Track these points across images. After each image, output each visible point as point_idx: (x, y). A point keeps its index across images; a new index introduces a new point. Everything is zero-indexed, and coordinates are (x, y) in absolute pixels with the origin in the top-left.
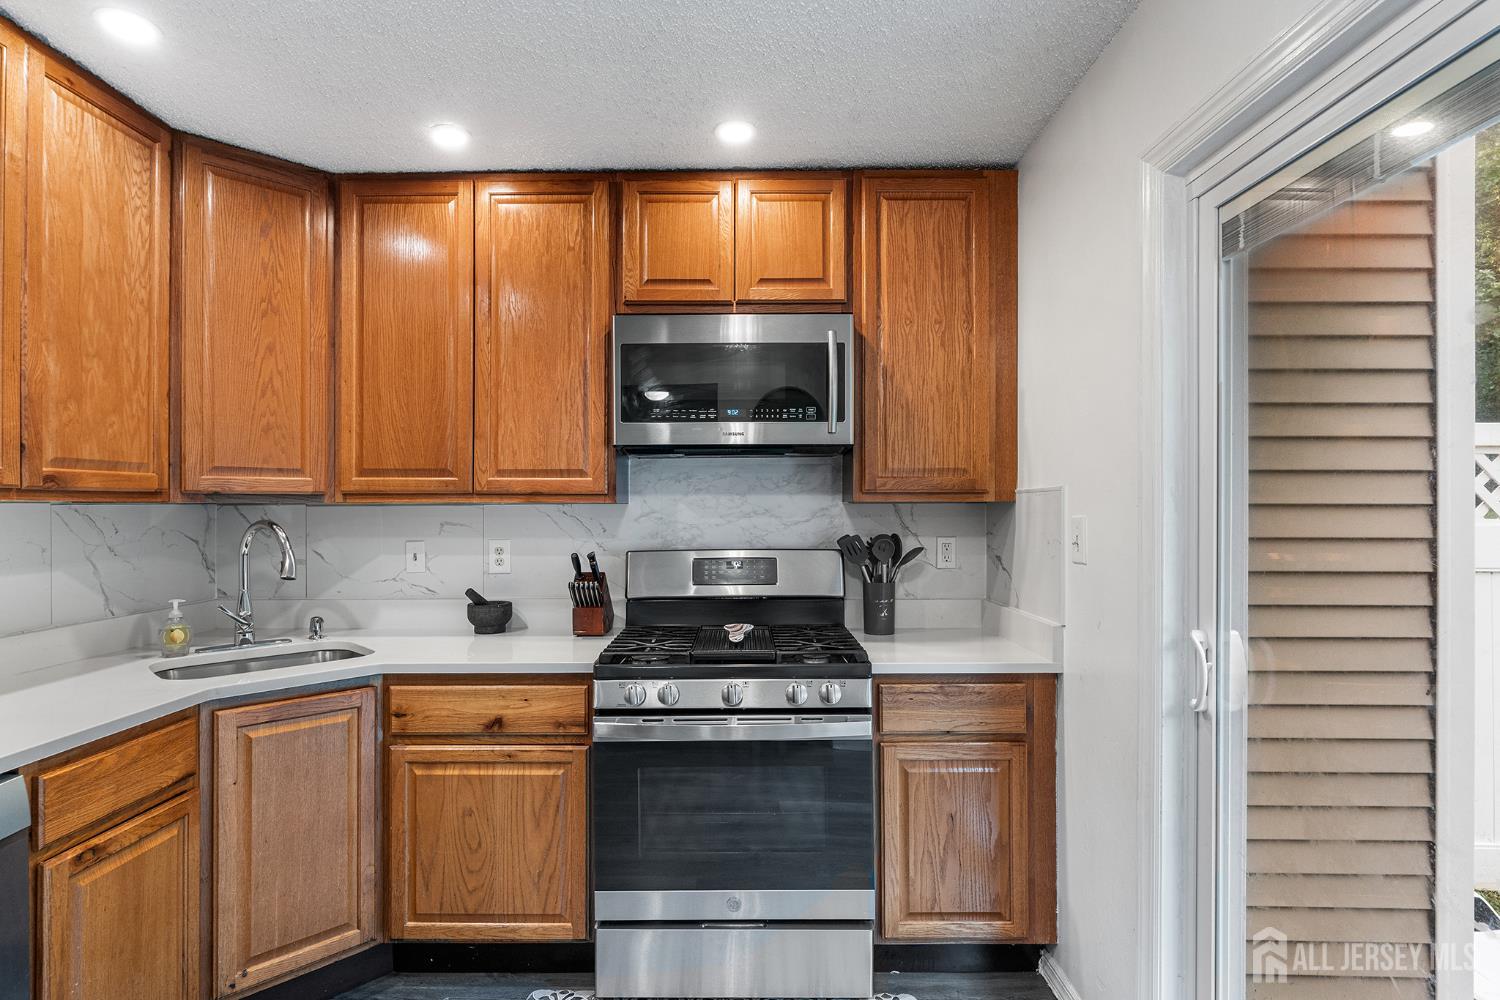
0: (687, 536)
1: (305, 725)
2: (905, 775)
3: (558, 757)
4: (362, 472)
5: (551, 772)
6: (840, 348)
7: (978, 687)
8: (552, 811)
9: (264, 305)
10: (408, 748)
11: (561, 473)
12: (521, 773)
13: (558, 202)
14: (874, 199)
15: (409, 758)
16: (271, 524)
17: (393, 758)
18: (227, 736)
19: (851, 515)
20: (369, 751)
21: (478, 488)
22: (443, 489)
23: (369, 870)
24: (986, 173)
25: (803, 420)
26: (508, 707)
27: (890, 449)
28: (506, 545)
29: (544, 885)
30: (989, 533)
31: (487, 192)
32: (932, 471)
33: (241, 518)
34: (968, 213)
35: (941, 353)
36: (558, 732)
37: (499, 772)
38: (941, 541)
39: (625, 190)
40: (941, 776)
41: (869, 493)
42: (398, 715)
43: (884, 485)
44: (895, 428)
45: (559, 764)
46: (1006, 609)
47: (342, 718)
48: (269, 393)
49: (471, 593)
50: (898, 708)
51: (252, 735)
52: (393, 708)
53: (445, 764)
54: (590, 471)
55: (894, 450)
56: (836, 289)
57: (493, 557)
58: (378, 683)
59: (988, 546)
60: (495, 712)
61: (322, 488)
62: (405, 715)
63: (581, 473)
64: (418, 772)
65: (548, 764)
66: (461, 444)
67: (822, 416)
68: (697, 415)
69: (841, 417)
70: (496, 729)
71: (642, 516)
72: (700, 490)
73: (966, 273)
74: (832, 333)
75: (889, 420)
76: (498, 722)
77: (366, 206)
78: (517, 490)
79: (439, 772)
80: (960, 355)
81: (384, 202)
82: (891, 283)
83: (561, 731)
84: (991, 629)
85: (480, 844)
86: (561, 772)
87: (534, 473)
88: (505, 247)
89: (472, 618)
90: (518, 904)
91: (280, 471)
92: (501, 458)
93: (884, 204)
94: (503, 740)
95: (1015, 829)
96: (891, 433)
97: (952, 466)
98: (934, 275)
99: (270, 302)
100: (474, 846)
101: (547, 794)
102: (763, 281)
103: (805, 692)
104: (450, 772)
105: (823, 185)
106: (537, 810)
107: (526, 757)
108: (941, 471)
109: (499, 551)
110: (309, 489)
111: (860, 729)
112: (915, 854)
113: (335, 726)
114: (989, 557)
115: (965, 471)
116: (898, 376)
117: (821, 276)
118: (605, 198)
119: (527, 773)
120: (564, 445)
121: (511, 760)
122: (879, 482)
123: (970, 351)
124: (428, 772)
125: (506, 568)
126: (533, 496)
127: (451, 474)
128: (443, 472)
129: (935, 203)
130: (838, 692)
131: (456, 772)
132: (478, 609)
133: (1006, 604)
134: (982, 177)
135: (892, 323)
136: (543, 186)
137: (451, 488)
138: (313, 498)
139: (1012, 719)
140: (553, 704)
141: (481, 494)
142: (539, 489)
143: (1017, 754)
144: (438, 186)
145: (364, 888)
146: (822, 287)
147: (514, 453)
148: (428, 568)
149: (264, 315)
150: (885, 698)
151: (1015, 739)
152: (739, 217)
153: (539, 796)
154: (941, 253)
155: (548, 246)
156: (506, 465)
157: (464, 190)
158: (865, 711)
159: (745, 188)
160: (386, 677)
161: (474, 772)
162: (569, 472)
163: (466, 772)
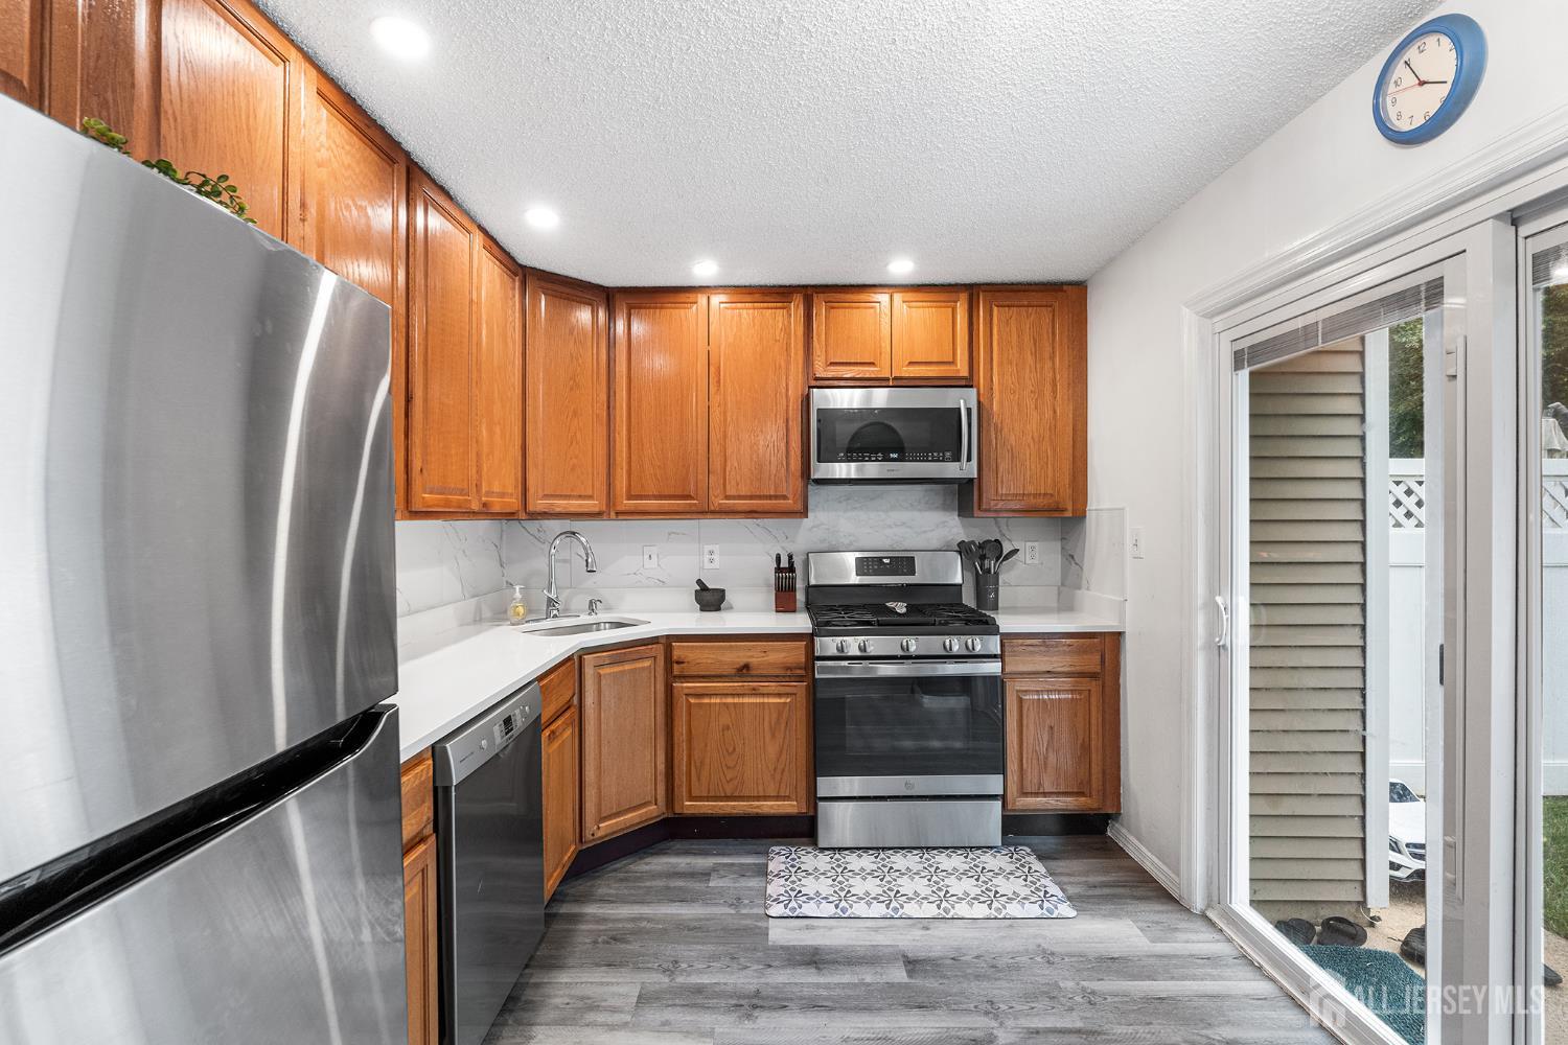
0: (847, 542)
1: (627, 667)
2: (1021, 701)
3: (788, 690)
4: (630, 497)
5: (782, 700)
6: (969, 411)
7: (1069, 641)
8: (783, 726)
9: (571, 383)
10: (685, 685)
11: (770, 497)
12: (761, 701)
13: (768, 308)
14: (988, 307)
15: (686, 691)
16: (574, 533)
17: (675, 691)
18: (589, 671)
19: (964, 526)
20: (661, 687)
21: (712, 508)
22: (687, 509)
23: (661, 767)
24: (1065, 287)
25: (943, 461)
26: (752, 657)
27: (999, 480)
28: (716, 548)
29: (778, 777)
30: (1063, 539)
31: (716, 299)
32: (1029, 495)
33: (523, 530)
34: (1053, 319)
35: (1035, 414)
36: (787, 674)
37: (746, 700)
38: (1029, 544)
39: (815, 299)
40: (1044, 701)
41: (986, 510)
42: (678, 663)
43: (996, 505)
44: (1003, 466)
45: (787, 695)
46: (1078, 591)
47: (647, 663)
48: (574, 443)
49: (699, 582)
50: (1015, 656)
51: (602, 672)
52: (675, 658)
53: (710, 695)
54: (790, 496)
55: (1002, 482)
56: (962, 369)
57: (708, 557)
58: (663, 641)
59: (1063, 548)
60: (743, 660)
61: (604, 508)
62: (683, 663)
63: (785, 497)
64: (692, 701)
65: (779, 695)
66: (700, 477)
67: (957, 458)
68: (870, 457)
69: (969, 459)
70: (744, 671)
71: (813, 527)
72: (855, 508)
73: (1052, 358)
74: (962, 400)
75: (999, 460)
76: (746, 667)
77: (632, 311)
78: (740, 509)
79: (706, 701)
80: (1048, 414)
81: (645, 308)
82: (1001, 364)
83: (789, 673)
84: (1066, 606)
85: (734, 749)
86: (788, 700)
87: (751, 497)
88: (731, 340)
89: (698, 600)
90: (761, 788)
91: (580, 497)
92: (728, 487)
93: (995, 309)
94: (750, 679)
95: (1093, 736)
96: (1001, 469)
97: (1043, 492)
98: (1030, 359)
99: (575, 381)
100: (731, 749)
101: (780, 714)
102: (911, 363)
103: (956, 645)
104: (713, 701)
105: (953, 296)
106: (773, 723)
107: (765, 691)
108: (1035, 495)
109: (711, 553)
110: (597, 510)
111: (993, 668)
112: (1027, 753)
113: (643, 668)
114: (1063, 555)
115: (1052, 495)
116: (1006, 430)
117: (951, 360)
118: (801, 307)
119: (766, 700)
120: (773, 477)
121: (755, 693)
122: (992, 503)
123: (1055, 412)
124: (697, 701)
125: (716, 565)
126: (751, 513)
127: (692, 498)
128: (688, 497)
129: (1030, 309)
130: (979, 644)
131: (718, 701)
132: (705, 593)
133: (1079, 588)
134: (1062, 291)
135: (1001, 392)
136: (757, 297)
137: (693, 508)
138: (597, 515)
139: (1092, 663)
140: (783, 655)
141: (713, 512)
142: (755, 508)
143: (1094, 686)
144: (683, 297)
145: (659, 778)
146: (953, 368)
147: (738, 485)
148: (659, 565)
149: (571, 389)
150: (1007, 649)
151: (1093, 676)
152: (894, 319)
153: (774, 716)
154: (1035, 344)
155: (761, 339)
156: (731, 491)
157: (702, 299)
158: (995, 656)
159: (898, 297)
160: (668, 637)
161: (730, 700)
162: (776, 497)
163: (724, 700)
